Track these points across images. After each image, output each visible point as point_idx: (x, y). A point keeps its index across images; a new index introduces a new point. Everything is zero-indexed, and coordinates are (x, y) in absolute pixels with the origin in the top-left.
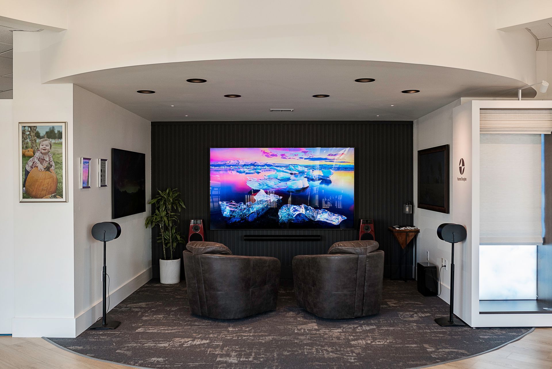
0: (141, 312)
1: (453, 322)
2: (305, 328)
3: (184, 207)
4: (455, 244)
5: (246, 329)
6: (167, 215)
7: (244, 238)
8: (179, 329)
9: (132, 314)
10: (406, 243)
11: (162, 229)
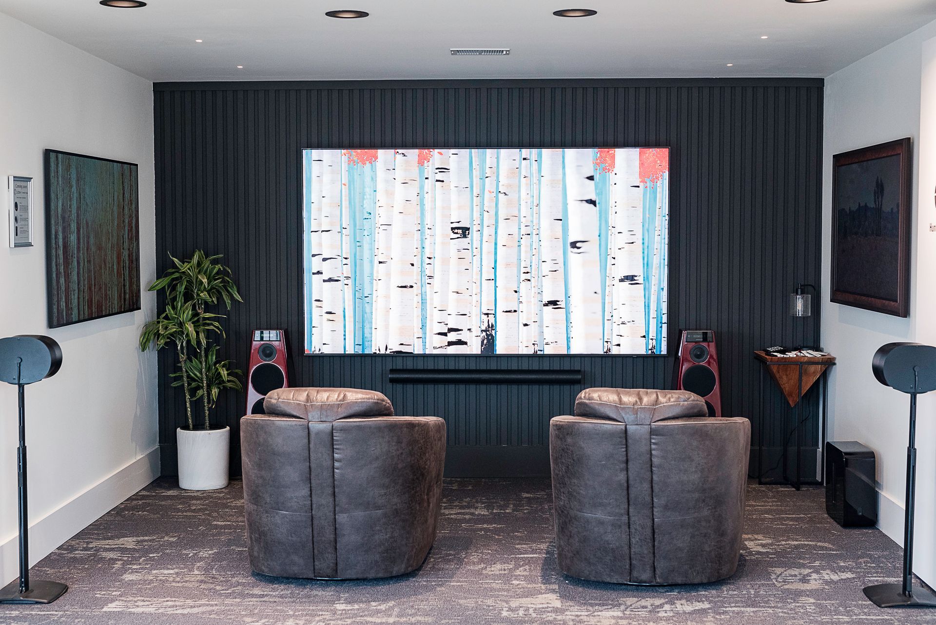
0: (120, 560)
1: (910, 596)
2: (529, 606)
3: (238, 297)
4: (918, 395)
5: (379, 607)
6: (196, 319)
7: (389, 376)
8: (212, 606)
9: (99, 566)
10: (800, 392)
11: (183, 354)
